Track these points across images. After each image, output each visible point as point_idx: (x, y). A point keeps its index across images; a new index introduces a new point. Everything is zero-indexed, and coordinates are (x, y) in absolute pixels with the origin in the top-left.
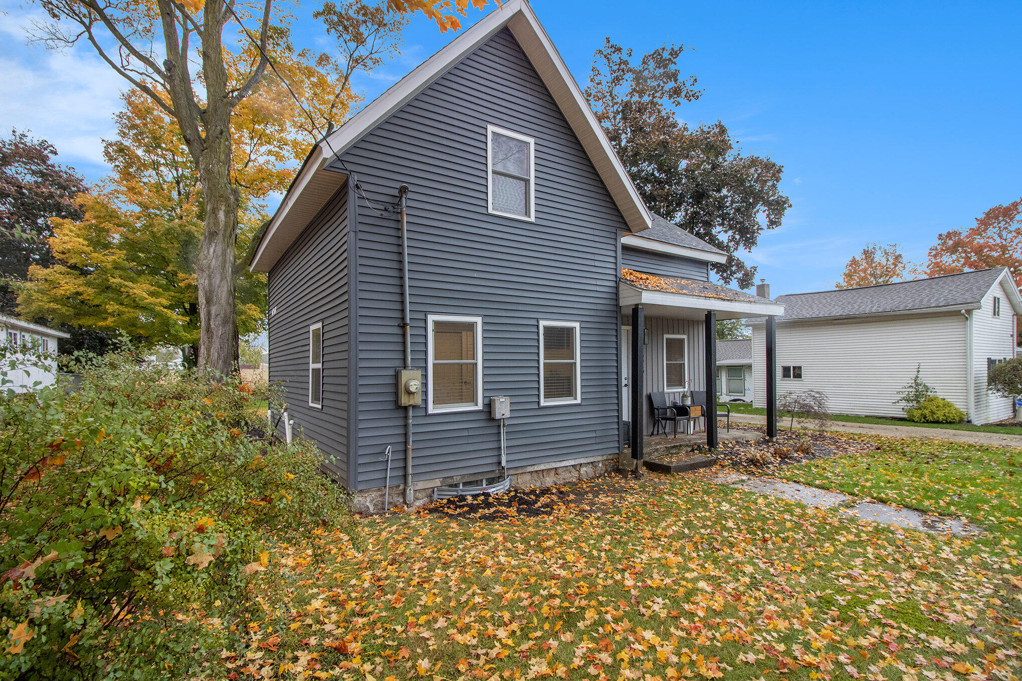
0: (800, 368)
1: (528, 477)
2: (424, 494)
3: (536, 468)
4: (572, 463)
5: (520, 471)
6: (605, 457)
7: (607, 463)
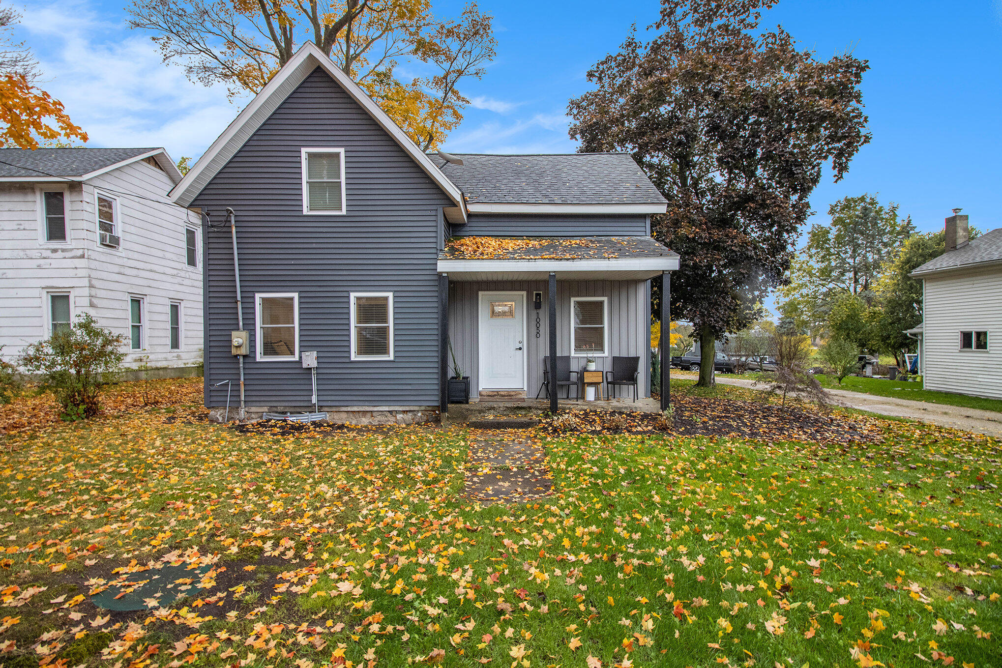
0: (985, 333)
1: (344, 415)
2: (257, 416)
3: (349, 409)
4: (387, 409)
5: (334, 409)
6: (423, 408)
7: (427, 413)
